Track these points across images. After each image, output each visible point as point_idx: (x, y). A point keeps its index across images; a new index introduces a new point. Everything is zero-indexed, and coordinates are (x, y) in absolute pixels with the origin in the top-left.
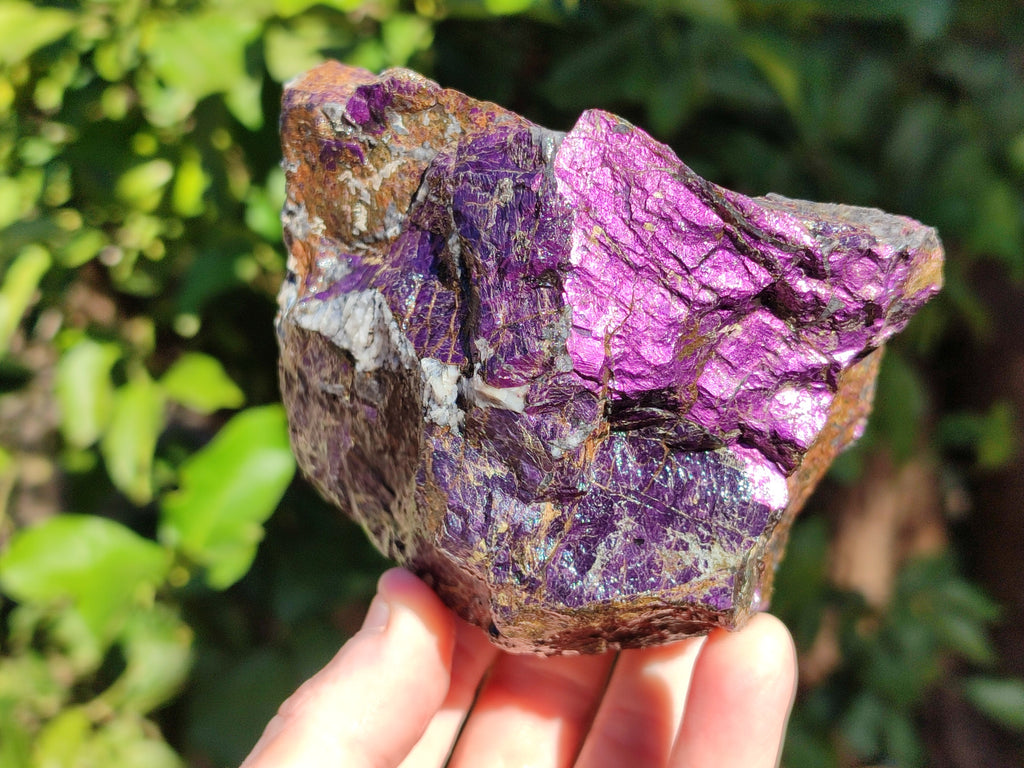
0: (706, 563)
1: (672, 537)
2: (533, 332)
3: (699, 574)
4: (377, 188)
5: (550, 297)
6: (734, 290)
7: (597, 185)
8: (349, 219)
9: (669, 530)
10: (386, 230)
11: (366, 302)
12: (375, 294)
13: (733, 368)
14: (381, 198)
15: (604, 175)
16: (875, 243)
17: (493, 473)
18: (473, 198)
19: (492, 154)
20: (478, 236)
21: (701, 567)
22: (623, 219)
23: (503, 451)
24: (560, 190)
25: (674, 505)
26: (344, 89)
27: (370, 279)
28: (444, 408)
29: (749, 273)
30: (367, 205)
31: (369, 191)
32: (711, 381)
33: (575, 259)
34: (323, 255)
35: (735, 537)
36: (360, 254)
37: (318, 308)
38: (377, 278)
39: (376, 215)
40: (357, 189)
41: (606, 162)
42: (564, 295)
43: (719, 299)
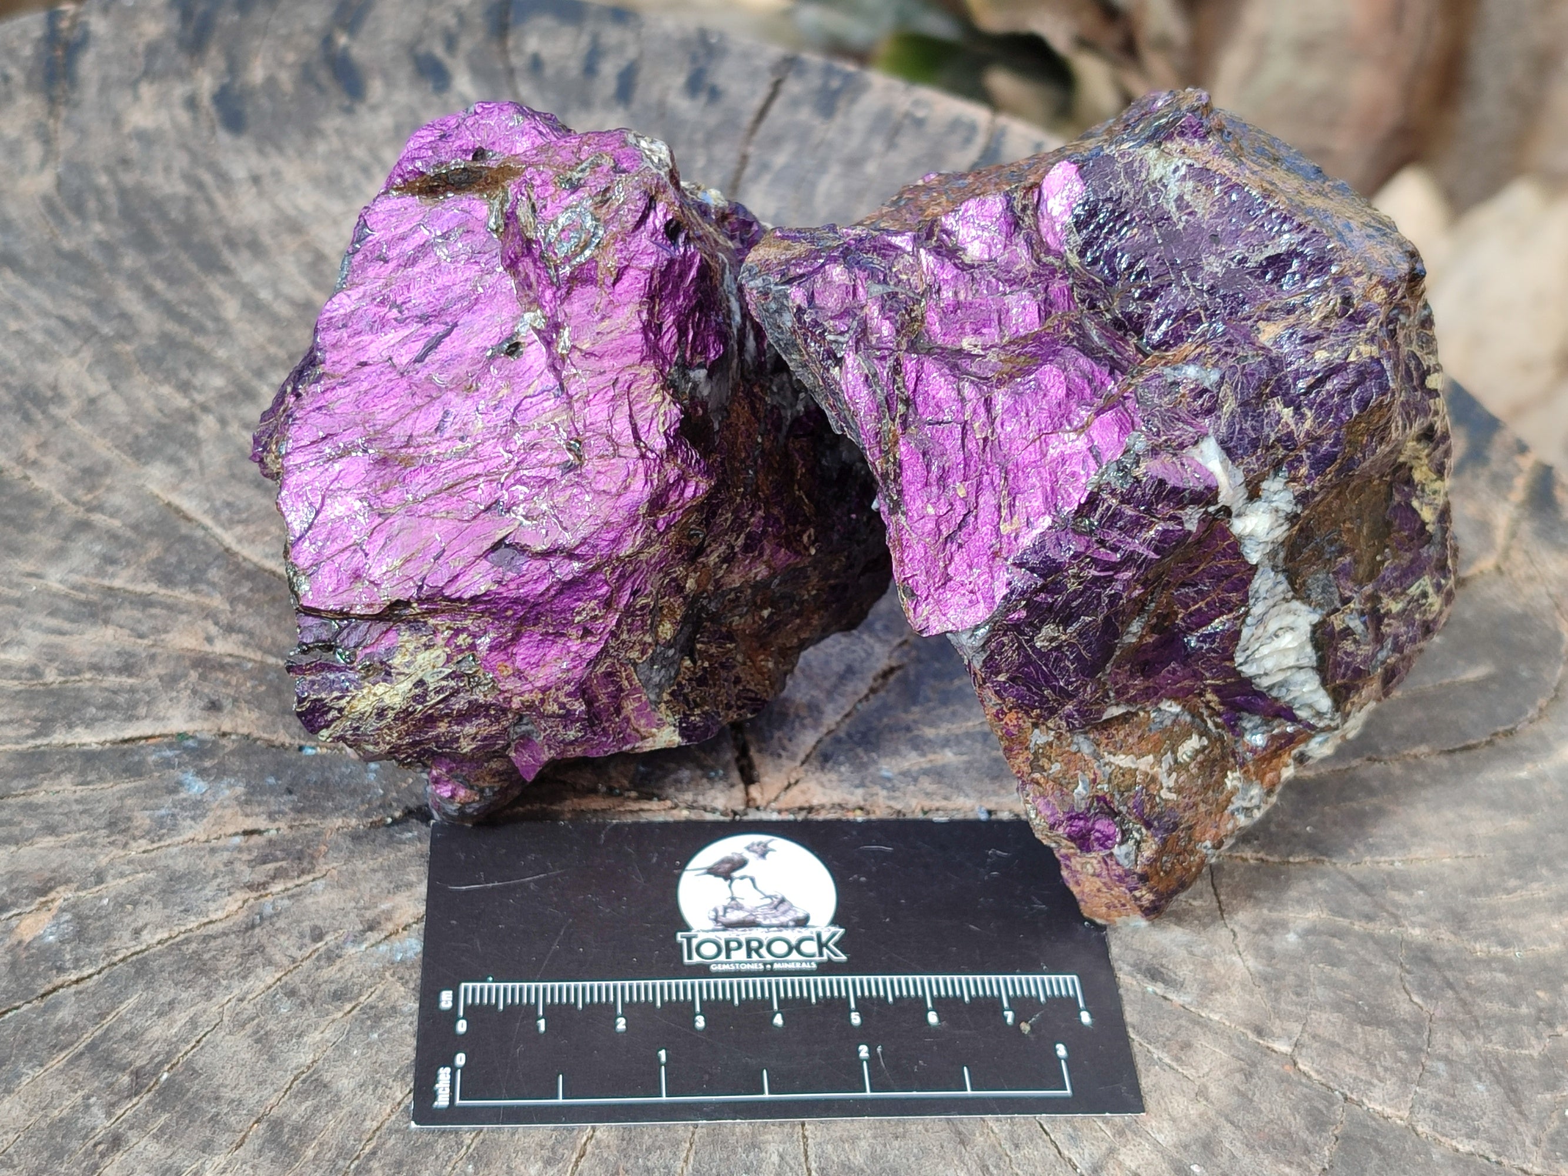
0: (1175, 171)
1: (1184, 218)
2: (1139, 493)
3: (1190, 166)
4: (1150, 758)
5: (1096, 510)
6: (942, 375)
7: (970, 567)
8: (1200, 757)
9: (1180, 226)
10: (1177, 715)
11: (1255, 666)
12: (1241, 665)
13: (1003, 314)
14: (1155, 746)
15: (956, 569)
16: (799, 308)
17: (1286, 410)
18: (1079, 658)
19: (1028, 681)
20: (1107, 618)
21: (1183, 170)
22: (976, 517)
23: (1258, 417)
24: (1005, 591)
25: (1156, 244)
26: (1098, 871)
27: (1231, 684)
28: (1274, 505)
29: (918, 378)
30: (1174, 753)
31: (1160, 762)
32: (1028, 320)
33: (1047, 521)
34: (1253, 750)
35: (1130, 172)
36: (1219, 720)
37: (1302, 707)
38: (1224, 679)
39: (1173, 737)
40: (1169, 775)
41: (948, 579)
42: (1083, 501)
43: (960, 379)
